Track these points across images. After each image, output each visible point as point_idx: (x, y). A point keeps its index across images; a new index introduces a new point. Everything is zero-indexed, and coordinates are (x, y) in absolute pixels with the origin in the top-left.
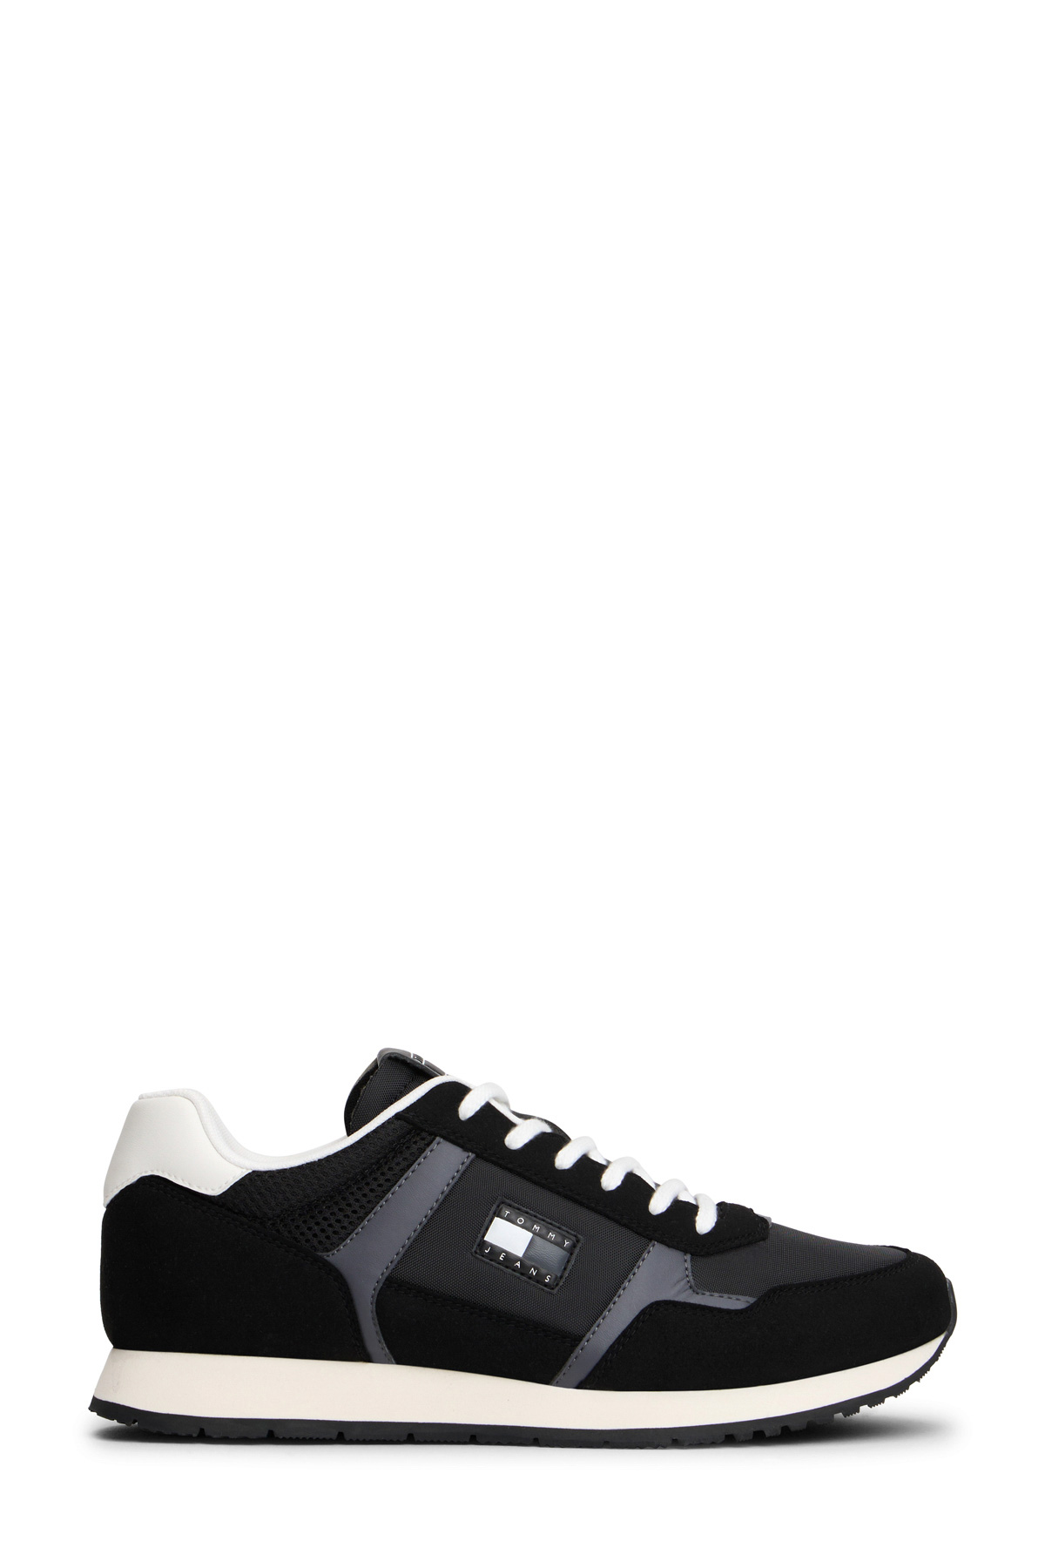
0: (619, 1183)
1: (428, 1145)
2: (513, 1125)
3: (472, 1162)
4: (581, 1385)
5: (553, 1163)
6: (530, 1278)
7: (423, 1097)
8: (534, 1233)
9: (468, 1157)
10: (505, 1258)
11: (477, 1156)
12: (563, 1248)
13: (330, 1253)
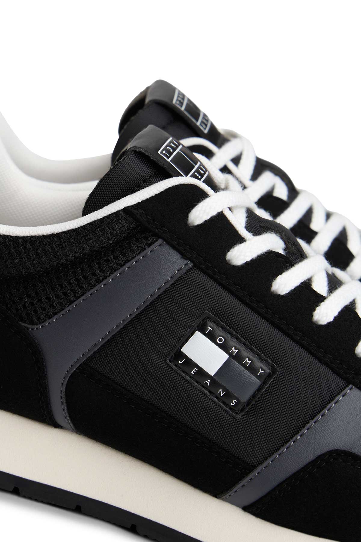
0: (331, 319)
1: (150, 245)
2: (241, 240)
3: (188, 271)
4: (249, 509)
5: (270, 285)
6: (217, 398)
7: (157, 195)
8: (231, 355)
9: (185, 265)
10: (197, 373)
11: (195, 266)
12: (258, 377)
13: (35, 327)
